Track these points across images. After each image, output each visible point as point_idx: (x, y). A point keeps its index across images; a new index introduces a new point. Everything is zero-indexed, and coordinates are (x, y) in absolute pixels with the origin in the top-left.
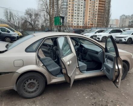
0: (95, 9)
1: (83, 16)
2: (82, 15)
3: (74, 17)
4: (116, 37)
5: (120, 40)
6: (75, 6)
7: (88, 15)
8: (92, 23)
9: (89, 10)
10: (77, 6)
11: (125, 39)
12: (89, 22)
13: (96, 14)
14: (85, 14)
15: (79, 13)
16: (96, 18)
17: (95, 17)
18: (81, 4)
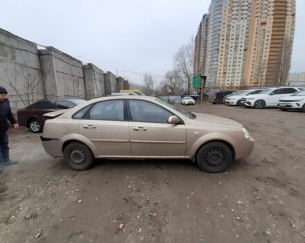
0: (262, 61)
1: (242, 72)
2: (240, 71)
3: (227, 75)
4: (280, 101)
5: (287, 106)
6: (229, 60)
7: (250, 70)
8: (255, 81)
9: (251, 63)
10: (232, 60)
11: (298, 104)
12: (251, 80)
13: (264, 68)
14: (245, 69)
15: (235, 69)
16: (264, 74)
17: (263, 72)
18: (239, 56)
